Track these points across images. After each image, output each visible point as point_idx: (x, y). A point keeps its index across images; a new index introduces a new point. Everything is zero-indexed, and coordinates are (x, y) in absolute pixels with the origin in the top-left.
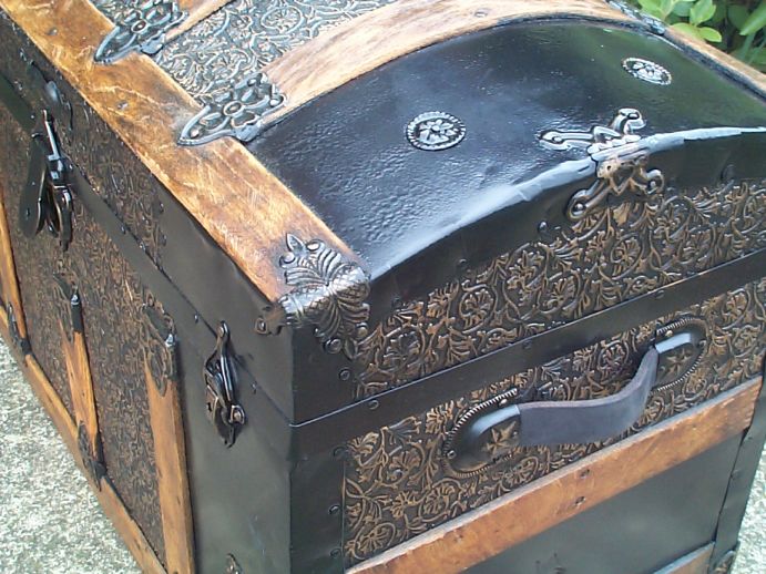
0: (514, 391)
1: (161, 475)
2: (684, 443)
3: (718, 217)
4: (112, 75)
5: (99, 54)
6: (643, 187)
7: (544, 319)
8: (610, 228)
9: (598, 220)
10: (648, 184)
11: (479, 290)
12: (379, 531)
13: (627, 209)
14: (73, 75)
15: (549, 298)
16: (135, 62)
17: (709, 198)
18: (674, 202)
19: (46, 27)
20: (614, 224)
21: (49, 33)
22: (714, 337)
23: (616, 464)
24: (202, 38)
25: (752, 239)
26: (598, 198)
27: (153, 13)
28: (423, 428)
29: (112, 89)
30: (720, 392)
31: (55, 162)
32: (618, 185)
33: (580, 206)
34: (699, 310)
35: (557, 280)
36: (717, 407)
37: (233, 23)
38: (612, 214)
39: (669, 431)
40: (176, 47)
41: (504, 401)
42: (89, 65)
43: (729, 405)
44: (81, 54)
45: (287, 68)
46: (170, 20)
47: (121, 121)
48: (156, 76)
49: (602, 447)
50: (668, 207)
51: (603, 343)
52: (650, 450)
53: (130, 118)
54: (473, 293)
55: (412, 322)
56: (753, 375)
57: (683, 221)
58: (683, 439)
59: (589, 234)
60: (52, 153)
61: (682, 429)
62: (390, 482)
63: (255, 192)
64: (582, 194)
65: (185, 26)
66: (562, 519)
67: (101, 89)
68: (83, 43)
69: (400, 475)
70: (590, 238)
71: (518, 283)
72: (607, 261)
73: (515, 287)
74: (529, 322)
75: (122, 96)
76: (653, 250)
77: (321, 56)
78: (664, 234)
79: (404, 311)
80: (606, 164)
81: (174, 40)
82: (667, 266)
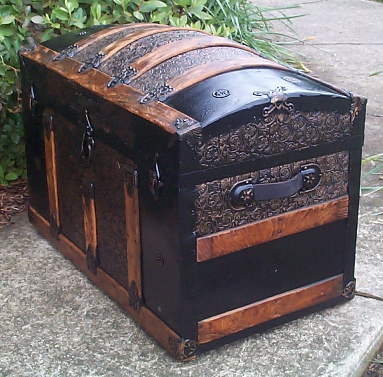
0: (251, 179)
1: (128, 236)
2: (319, 217)
3: (317, 124)
4: (114, 91)
5: (109, 85)
6: (287, 108)
7: (258, 152)
8: (278, 122)
9: (273, 118)
10: (288, 107)
11: (236, 137)
12: (207, 225)
13: (283, 116)
14: (100, 92)
15: (260, 145)
16: (122, 86)
17: (312, 116)
18: (300, 116)
19: (88, 81)
20: (279, 120)
21: (89, 82)
22: (324, 173)
23: (293, 219)
24: (144, 78)
25: (332, 135)
26: (272, 110)
27: (127, 72)
28: (220, 186)
29: (115, 94)
30: (331, 198)
31: (90, 129)
32: (278, 106)
33: (266, 112)
34: (316, 161)
35: (262, 138)
36: (331, 203)
37: (154, 73)
38: (278, 117)
39: (311, 209)
40: (136, 81)
41: (247, 182)
42: (106, 89)
43: (335, 204)
44: (102, 86)
45: (173, 82)
46: (133, 73)
47: (119, 101)
48: (130, 89)
49: (286, 211)
50: (297, 117)
51: (281, 167)
52: (306, 216)
53: (122, 100)
54: (234, 137)
55: (215, 144)
56: (344, 194)
57: (304, 124)
58: (319, 215)
59: (271, 123)
60: (88, 125)
61: (317, 210)
62: (210, 205)
63: (166, 112)
64: (266, 108)
65: (138, 75)
66: (274, 239)
67: (111, 94)
68: (102, 84)
69: (213, 203)
70: (271, 124)
71: (249, 137)
72: (278, 134)
73: (247, 138)
74: (254, 152)
75: (119, 95)
76: (294, 133)
77: (185, 78)
78: (297, 127)
79: (212, 140)
80: (273, 99)
81: (135, 79)
82: (301, 140)
